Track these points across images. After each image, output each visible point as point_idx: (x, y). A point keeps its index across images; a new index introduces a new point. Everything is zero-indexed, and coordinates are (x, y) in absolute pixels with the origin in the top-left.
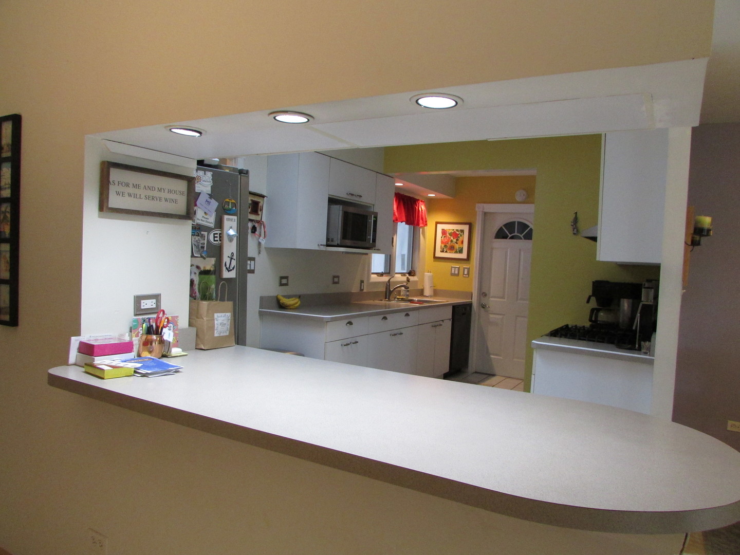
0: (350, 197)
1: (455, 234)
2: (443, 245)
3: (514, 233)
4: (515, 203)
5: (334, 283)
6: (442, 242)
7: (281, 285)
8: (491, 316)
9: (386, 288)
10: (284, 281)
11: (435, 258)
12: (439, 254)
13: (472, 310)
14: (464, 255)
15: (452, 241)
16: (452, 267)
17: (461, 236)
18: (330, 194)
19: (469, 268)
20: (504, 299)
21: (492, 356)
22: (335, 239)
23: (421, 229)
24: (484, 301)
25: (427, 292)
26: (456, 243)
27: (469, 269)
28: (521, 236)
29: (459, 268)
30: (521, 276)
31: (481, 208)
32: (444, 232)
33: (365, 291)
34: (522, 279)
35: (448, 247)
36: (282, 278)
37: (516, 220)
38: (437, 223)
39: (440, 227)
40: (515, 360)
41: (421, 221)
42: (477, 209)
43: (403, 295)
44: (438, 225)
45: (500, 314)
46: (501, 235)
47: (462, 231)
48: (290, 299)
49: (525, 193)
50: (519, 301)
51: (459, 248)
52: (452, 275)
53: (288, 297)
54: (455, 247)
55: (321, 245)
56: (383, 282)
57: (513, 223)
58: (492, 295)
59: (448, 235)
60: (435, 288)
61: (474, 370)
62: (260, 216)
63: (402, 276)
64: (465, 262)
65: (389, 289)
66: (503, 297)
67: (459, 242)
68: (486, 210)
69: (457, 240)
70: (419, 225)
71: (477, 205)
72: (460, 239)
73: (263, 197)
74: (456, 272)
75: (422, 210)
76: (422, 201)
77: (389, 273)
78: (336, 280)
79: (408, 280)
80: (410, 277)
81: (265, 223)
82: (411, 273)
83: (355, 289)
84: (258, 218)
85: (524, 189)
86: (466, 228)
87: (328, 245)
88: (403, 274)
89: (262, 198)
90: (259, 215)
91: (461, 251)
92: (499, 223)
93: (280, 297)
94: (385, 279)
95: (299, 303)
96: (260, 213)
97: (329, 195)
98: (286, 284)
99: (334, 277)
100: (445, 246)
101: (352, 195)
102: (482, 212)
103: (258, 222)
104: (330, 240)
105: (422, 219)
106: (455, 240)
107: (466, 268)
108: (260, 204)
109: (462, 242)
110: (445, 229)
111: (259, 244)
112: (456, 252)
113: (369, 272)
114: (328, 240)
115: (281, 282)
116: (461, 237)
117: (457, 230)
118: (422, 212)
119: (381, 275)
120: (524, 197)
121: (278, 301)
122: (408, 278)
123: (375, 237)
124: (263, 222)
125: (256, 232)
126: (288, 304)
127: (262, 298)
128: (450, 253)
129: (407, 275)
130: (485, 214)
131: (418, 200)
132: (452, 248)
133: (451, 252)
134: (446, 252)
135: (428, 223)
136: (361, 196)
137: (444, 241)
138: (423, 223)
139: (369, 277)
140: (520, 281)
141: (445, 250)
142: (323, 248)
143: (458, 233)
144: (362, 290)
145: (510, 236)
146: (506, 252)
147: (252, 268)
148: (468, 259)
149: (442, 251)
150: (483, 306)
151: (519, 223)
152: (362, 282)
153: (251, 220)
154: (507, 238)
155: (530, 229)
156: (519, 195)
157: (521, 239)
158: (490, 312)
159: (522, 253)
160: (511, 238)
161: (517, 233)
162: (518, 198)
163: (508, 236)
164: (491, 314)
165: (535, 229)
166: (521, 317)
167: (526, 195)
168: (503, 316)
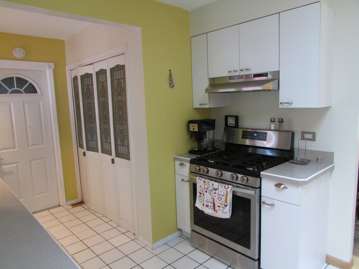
3: (14, 87)
4: (14, 60)
8: (4, 167)
20: (16, 148)
28: (22, 90)
30: (28, 125)
34: (30, 128)
37: (14, 76)
45: (15, 163)
49: (24, 51)
50: (30, 148)
57: (12, 78)
66: (14, 147)
85: (23, 48)
120: (24, 55)
140: (29, 130)
145: (10, 90)
146: (10, 106)
151: (18, 79)
154: (7, 93)
155: (30, 84)
156: (18, 53)
157: (21, 93)
158: (3, 164)
159: (26, 106)
160: (11, 93)
161: (17, 87)
162: (16, 55)
163: (8, 91)
164: (4, 165)
165: (36, 84)
166: (36, 159)
167: (25, 53)
168: (17, 164)
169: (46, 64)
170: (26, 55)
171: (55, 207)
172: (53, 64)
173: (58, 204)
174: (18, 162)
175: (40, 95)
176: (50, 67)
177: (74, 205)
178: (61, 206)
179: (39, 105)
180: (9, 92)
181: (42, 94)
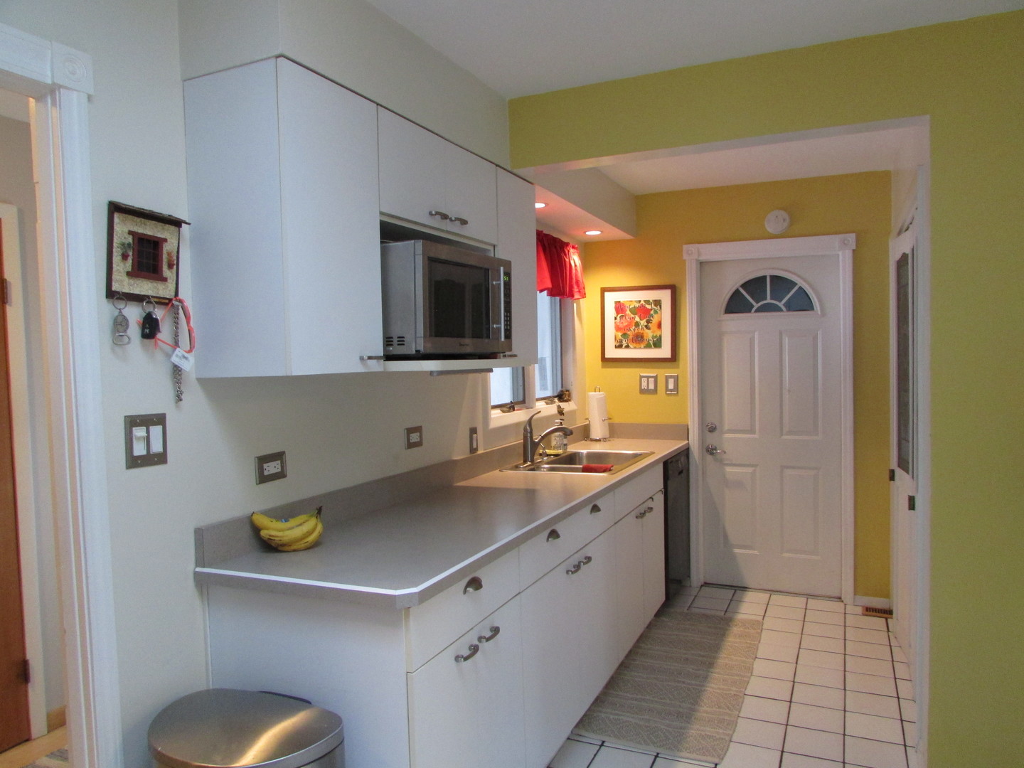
0: (436, 222)
1: (643, 311)
2: (619, 334)
3: (766, 299)
4: (765, 238)
5: (410, 445)
6: (618, 328)
7: (263, 479)
8: (728, 469)
9: (525, 437)
10: (272, 468)
11: (605, 360)
12: (611, 352)
13: (691, 460)
14: (665, 351)
15: (637, 324)
16: (641, 377)
17: (656, 312)
18: (384, 210)
19: (677, 376)
20: (755, 434)
21: (737, 551)
22: (409, 338)
23: (575, 305)
24: (711, 439)
25: (598, 431)
26: (647, 327)
27: (676, 379)
28: (781, 305)
29: (656, 378)
31: (693, 253)
32: (619, 308)
33: (480, 451)
35: (631, 337)
36: (263, 460)
37: (768, 273)
38: (604, 290)
39: (611, 298)
40: (786, 555)
41: (576, 289)
42: (685, 257)
43: (555, 448)
44: (606, 294)
45: (752, 466)
46: (736, 304)
47: (658, 303)
48: (292, 522)
49: (785, 215)
50: (785, 437)
51: (653, 337)
52: (642, 391)
53: (285, 513)
54: (645, 335)
55: (370, 358)
56: (517, 425)
57: (762, 279)
58: (726, 427)
59: (628, 312)
60: (610, 421)
61: (702, 582)
62: (171, 285)
63: (547, 404)
64: (668, 364)
65: (531, 437)
66: (752, 431)
67: (653, 325)
68: (703, 258)
69: (648, 322)
70: (573, 296)
71: (685, 247)
72: (655, 320)
73: (177, 223)
74: (652, 386)
75: (576, 266)
76: (573, 247)
77: (524, 402)
78: (415, 437)
79: (561, 412)
80: (563, 405)
81: (189, 303)
82: (562, 396)
83: (459, 453)
84: (165, 290)
85: (784, 209)
86: (665, 296)
87: (389, 357)
88: (549, 400)
89: (172, 228)
90: (165, 280)
91: (657, 344)
92: (732, 281)
93: (261, 520)
94: (520, 416)
95: (320, 528)
96: (166, 272)
97: (382, 213)
98: (281, 475)
99: (410, 431)
100: (624, 335)
101: (444, 217)
102: (697, 260)
103: (164, 302)
104: (395, 340)
105: (577, 282)
106: (643, 323)
107: (671, 377)
108: (167, 248)
109: (659, 326)
110: (622, 301)
111: (177, 371)
112: (648, 346)
113: (486, 408)
114: (388, 341)
115: (261, 470)
116: (655, 316)
117: (647, 302)
118: (576, 270)
119: (510, 407)
120: (786, 224)
121: (256, 530)
122: (559, 407)
123: (510, 325)
124: (180, 301)
125: (159, 336)
126: (286, 539)
127: (199, 533)
128: (635, 348)
129: (556, 400)
130: (702, 264)
131: (567, 244)
132: (639, 339)
133: (638, 346)
134: (627, 347)
135: (587, 291)
136: (464, 222)
137: (621, 326)
138: (579, 292)
139: (486, 418)
140: (786, 396)
141: (624, 344)
142: (376, 366)
143: (649, 307)
144: (473, 450)
145: (756, 306)
146: (752, 341)
147: (157, 447)
148: (674, 358)
149: (620, 346)
150: (711, 451)
151: (775, 279)
152: (473, 431)
153: (138, 299)
154: (750, 311)
155: (800, 288)
156: (775, 222)
157: (779, 310)
158: (726, 462)
159: (786, 340)
160: (758, 310)
161: (772, 299)
162: (771, 228)
163: (752, 306)
164: (728, 465)
165: (813, 289)
166: (793, 468)
167: (788, 220)
168: (753, 468)
169: (835, 240)
170: (791, 224)
171: (830, 598)
172: (853, 235)
173: (838, 595)
174: (755, 466)
175: (818, 314)
176: (844, 244)
177: (870, 611)
178: (842, 602)
179: (815, 338)
180: (754, 309)
181: (823, 314)
